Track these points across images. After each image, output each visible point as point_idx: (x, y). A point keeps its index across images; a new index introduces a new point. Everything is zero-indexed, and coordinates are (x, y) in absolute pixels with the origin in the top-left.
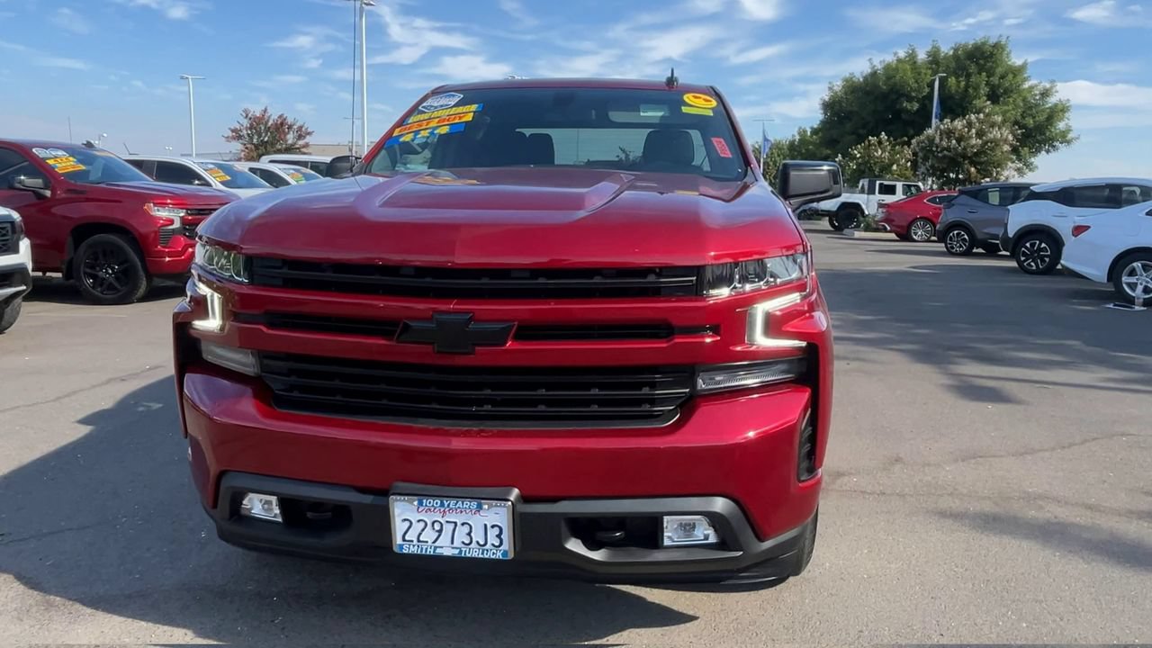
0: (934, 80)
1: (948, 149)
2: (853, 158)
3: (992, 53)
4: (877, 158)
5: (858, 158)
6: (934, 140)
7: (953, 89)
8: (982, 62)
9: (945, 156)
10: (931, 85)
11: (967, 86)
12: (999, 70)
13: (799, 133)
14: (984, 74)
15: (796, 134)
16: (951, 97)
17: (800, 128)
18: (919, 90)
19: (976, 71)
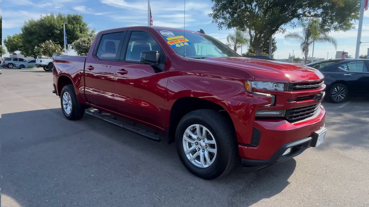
0: (63, 25)
1: (85, 46)
2: (42, 47)
3: (79, 19)
4: (50, 48)
5: (44, 47)
6: (80, 43)
7: (70, 28)
8: (76, 21)
9: (84, 49)
10: (63, 26)
11: (74, 28)
12: (82, 24)
13: (8, 37)
14: (78, 24)
15: (6, 37)
16: (69, 30)
17: (8, 36)
18: (59, 27)
19: (75, 23)
